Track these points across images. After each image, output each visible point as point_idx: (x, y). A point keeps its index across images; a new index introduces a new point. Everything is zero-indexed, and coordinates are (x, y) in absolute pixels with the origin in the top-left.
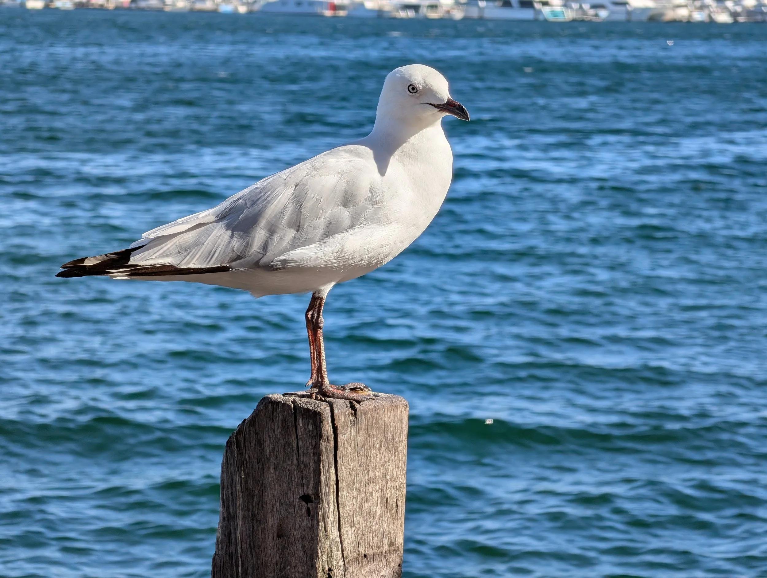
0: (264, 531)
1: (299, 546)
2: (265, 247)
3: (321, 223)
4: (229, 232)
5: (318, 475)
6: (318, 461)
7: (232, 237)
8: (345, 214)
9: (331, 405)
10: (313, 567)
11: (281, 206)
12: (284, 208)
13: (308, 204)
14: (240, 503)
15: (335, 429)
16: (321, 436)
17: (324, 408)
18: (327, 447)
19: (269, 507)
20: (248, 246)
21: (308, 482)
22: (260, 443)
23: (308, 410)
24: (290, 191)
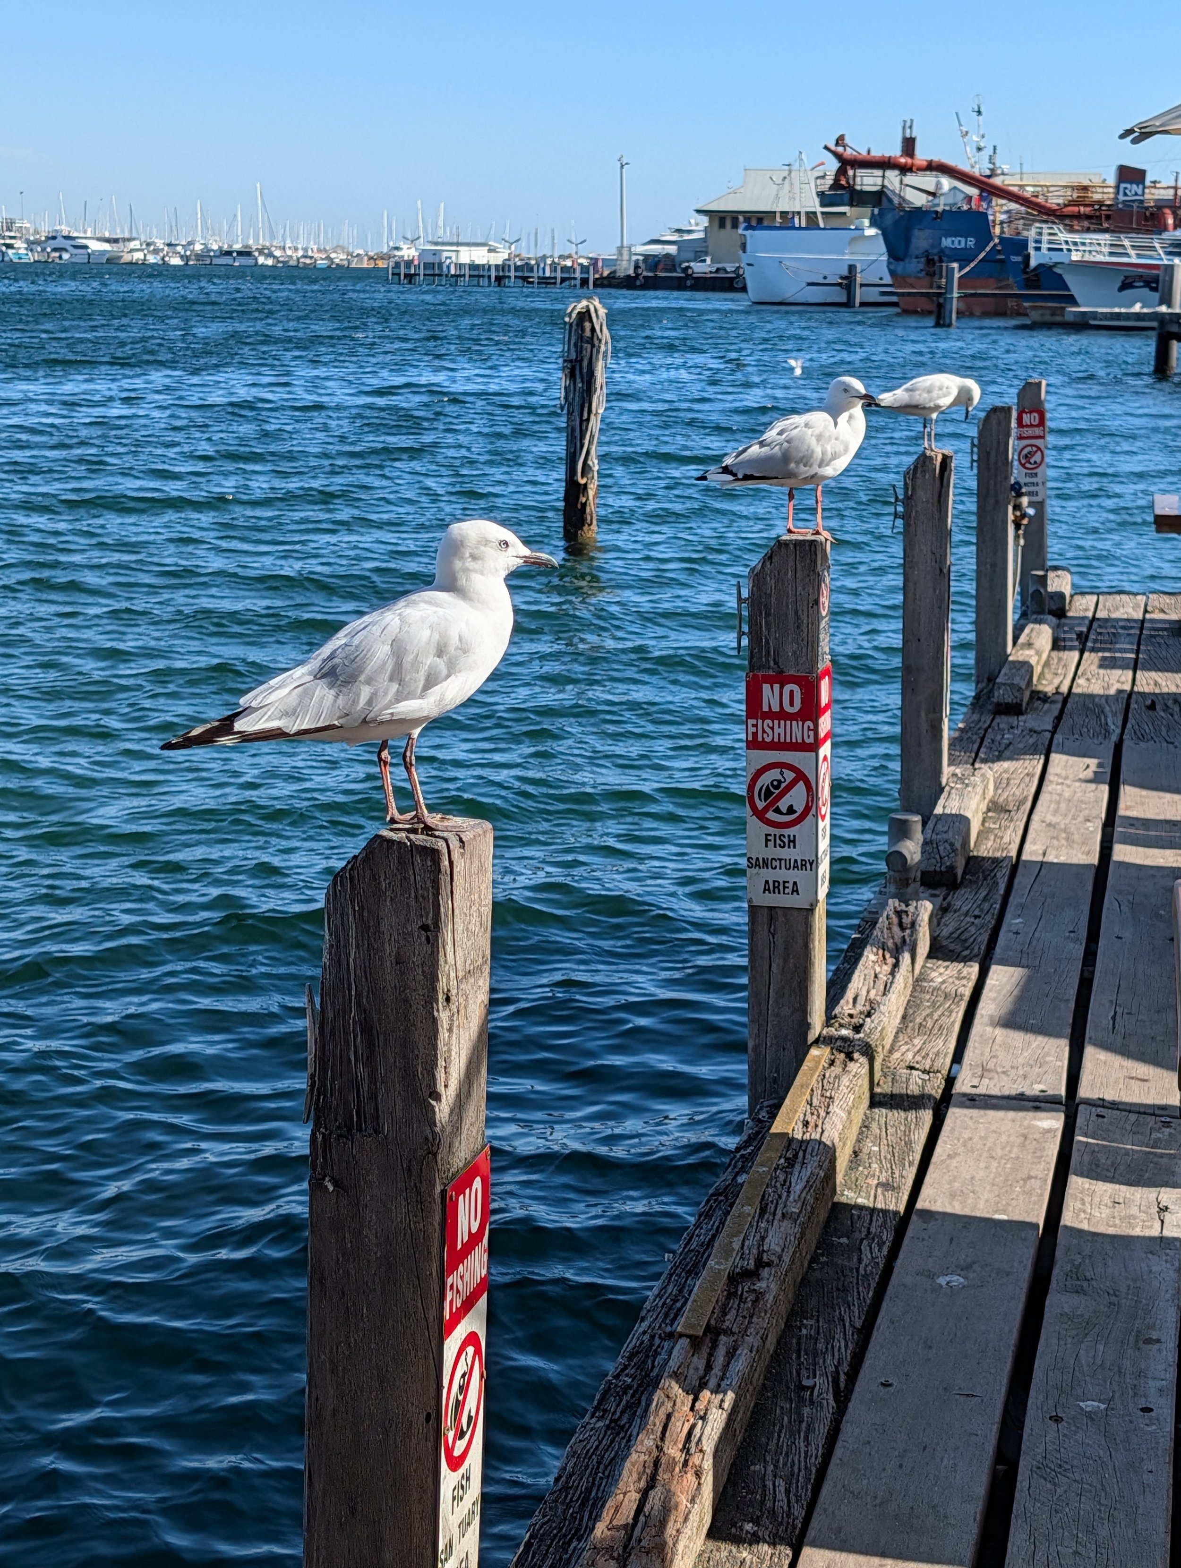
0: (381, 959)
1: (420, 971)
2: (369, 702)
3: (421, 677)
4: (332, 692)
5: (437, 907)
6: (437, 894)
7: (337, 696)
8: (441, 665)
9: (446, 841)
10: (434, 990)
11: (380, 662)
12: (384, 664)
13: (408, 659)
14: (353, 933)
15: (451, 863)
16: (440, 871)
17: (441, 845)
18: (444, 879)
19: (387, 937)
20: (355, 702)
21: (427, 913)
22: (375, 878)
23: (425, 848)
24: (387, 648)
